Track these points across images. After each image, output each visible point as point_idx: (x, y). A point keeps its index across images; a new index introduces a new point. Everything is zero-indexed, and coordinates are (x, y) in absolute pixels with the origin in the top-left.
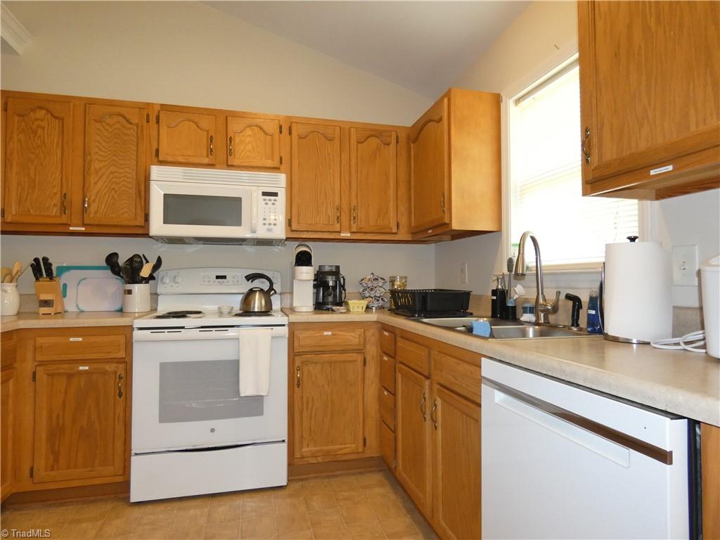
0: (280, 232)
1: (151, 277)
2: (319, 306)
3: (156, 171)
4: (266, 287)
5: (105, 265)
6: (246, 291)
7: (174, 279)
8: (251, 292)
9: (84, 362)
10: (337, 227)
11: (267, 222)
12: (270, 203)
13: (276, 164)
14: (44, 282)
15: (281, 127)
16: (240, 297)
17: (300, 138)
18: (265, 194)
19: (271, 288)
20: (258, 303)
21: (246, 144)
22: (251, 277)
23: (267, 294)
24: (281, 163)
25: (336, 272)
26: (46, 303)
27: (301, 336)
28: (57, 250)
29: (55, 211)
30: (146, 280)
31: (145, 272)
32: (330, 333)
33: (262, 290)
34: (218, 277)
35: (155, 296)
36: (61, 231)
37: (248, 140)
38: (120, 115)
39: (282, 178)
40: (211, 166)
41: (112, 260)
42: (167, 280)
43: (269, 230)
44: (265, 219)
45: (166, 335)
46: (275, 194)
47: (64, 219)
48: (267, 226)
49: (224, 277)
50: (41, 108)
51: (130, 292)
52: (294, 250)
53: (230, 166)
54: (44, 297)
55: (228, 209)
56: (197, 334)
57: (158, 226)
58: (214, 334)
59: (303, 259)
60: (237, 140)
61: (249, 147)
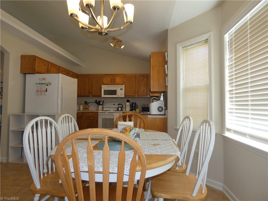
0: (123, 96)
1: (102, 104)
2: (131, 110)
3: (102, 86)
4: (122, 106)
5: (95, 102)
8: (119, 107)
9: (91, 117)
10: (135, 95)
11: (121, 94)
12: (121, 91)
13: (123, 83)
14: (86, 105)
15: (124, 76)
16: (117, 108)
17: (128, 78)
18: (120, 89)
19: (122, 107)
20: (120, 109)
21: (118, 80)
22: (119, 104)
23: (122, 108)
24: (124, 83)
25: (135, 104)
26: (87, 108)
28: (89, 100)
29: (88, 93)
30: (101, 105)
31: (101, 103)
33: (121, 107)
35: (103, 108)
36: (88, 96)
38: (97, 77)
39: (124, 86)
40: (112, 84)
41: (96, 101)
42: (105, 105)
43: (121, 96)
45: (103, 114)
46: (122, 89)
49: (115, 104)
50: (86, 77)
51: (99, 107)
52: (126, 99)
53: (115, 84)
54: (86, 107)
55: (114, 92)
56: (107, 114)
57: (103, 95)
58: (110, 114)
59: (128, 101)
60: (116, 79)
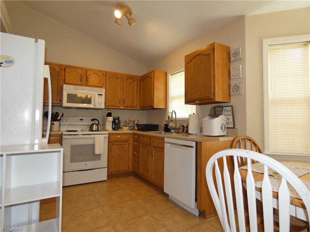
0: (103, 106)
2: (114, 129)
4: (97, 123)
6: (91, 124)
7: (66, 120)
8: (93, 124)
10: (119, 105)
11: (99, 103)
12: (100, 97)
13: (101, 85)
15: (103, 74)
16: (89, 126)
17: (109, 78)
18: (98, 95)
19: (99, 123)
20: (95, 127)
21: (93, 79)
22: (93, 120)
23: (98, 125)
24: (103, 85)
25: (118, 118)
27: (111, 137)
31: (59, 118)
32: (120, 136)
33: (96, 124)
34: (80, 120)
37: (93, 77)
38: (53, 68)
39: (103, 90)
40: (81, 85)
41: (46, 114)
42: (64, 120)
43: (100, 106)
44: (98, 102)
45: (73, 137)
46: (102, 95)
48: (99, 104)
52: (107, 112)
53: (87, 85)
59: (109, 115)
60: (90, 77)
61: (93, 80)
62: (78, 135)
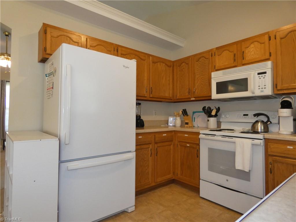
0: (268, 91)
3: (213, 74)
5: (202, 111)
6: (254, 121)
7: (226, 116)
8: (257, 122)
9: (188, 143)
11: (260, 87)
12: (262, 78)
13: (267, 56)
14: (186, 117)
15: (270, 37)
16: (252, 124)
18: (259, 74)
19: (269, 120)
20: (260, 127)
21: (252, 52)
22: (257, 115)
24: (270, 56)
26: (187, 123)
27: (272, 147)
28: (190, 108)
29: (187, 94)
30: (216, 116)
31: (213, 113)
32: (292, 147)
33: (262, 122)
34: (244, 115)
35: (219, 123)
36: (188, 101)
37: (252, 49)
38: (203, 57)
39: (269, 64)
40: (235, 67)
41: (204, 109)
42: (223, 116)
43: (262, 91)
44: (259, 86)
45: (210, 137)
46: (265, 73)
47: (189, 96)
48: (261, 89)
49: (247, 115)
50: (183, 62)
51: (208, 121)
52: (280, 100)
53: (244, 65)
54: (186, 121)
57: (215, 95)
58: (227, 139)
59: (286, 105)
60: (247, 51)
61: (253, 53)
62: (215, 135)
